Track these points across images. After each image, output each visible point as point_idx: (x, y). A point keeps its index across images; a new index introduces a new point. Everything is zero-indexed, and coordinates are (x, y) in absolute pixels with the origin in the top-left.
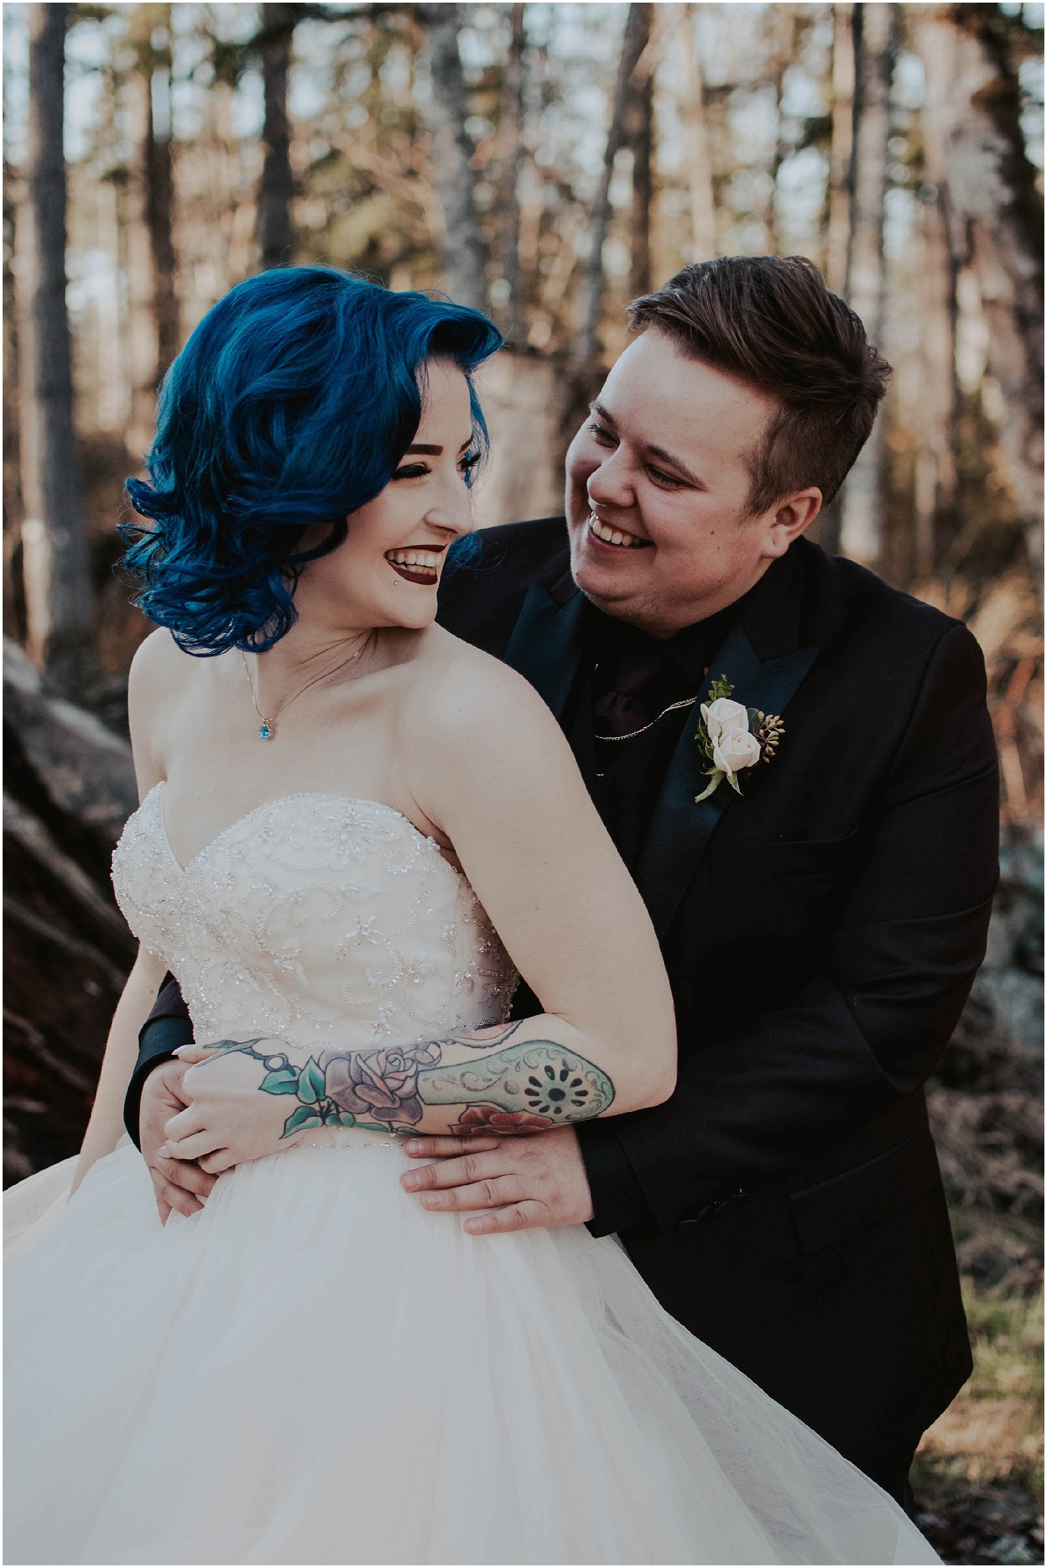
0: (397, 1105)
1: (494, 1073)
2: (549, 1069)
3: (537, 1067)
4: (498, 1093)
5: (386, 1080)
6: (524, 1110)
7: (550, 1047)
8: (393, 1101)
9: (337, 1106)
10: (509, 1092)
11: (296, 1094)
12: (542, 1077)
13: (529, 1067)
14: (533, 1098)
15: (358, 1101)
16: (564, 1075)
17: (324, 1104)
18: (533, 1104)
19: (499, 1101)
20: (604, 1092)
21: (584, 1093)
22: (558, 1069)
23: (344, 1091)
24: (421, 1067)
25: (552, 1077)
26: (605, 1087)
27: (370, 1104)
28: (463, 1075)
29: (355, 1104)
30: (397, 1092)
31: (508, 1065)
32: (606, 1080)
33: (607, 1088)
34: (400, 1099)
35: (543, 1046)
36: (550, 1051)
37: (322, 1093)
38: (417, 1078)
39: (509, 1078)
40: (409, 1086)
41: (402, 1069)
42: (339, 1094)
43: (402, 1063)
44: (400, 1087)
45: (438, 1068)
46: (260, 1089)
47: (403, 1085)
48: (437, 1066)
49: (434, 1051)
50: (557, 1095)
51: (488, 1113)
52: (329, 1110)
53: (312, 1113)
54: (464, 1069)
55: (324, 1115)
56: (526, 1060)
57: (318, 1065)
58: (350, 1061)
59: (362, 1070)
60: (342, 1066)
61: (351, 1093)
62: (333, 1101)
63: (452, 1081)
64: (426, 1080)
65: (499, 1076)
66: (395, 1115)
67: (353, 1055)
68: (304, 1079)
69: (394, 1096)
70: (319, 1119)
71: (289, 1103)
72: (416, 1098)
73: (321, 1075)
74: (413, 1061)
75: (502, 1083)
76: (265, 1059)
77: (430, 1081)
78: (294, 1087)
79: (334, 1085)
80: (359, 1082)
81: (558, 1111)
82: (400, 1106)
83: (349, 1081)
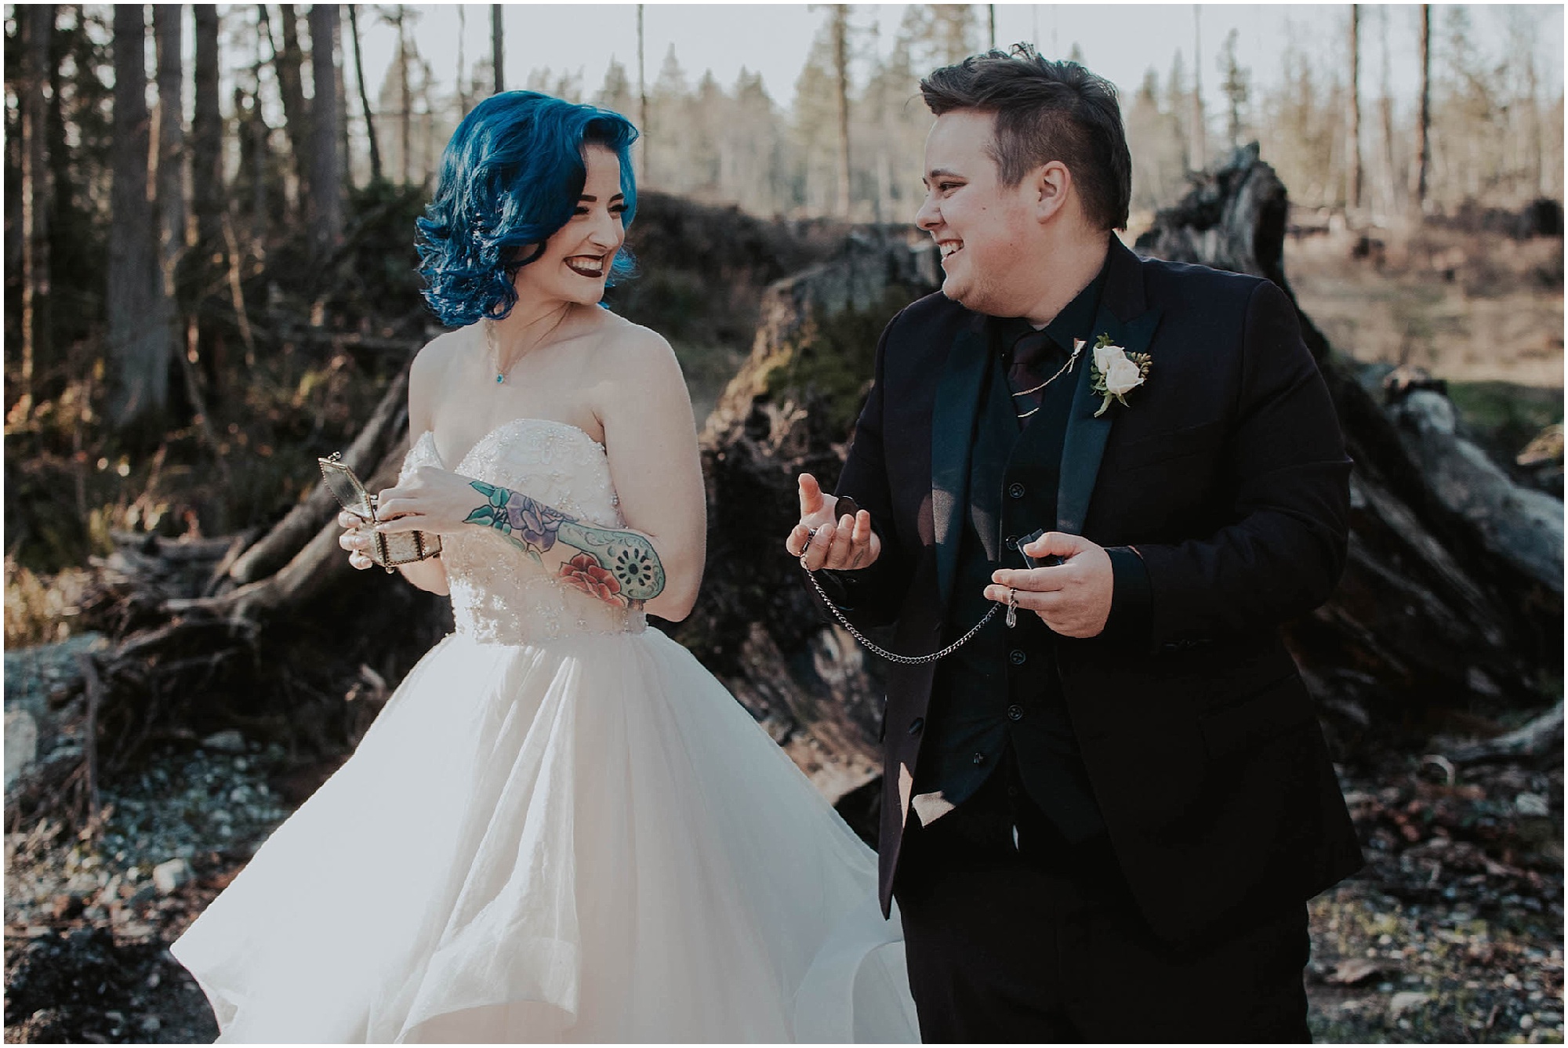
0: (541, 533)
2: (637, 551)
4: (602, 551)
6: (611, 570)
8: (541, 530)
9: (507, 517)
10: (609, 554)
12: (631, 554)
14: (620, 564)
15: (520, 519)
16: (644, 559)
17: (501, 511)
18: (618, 568)
19: (600, 557)
23: (517, 509)
25: (637, 557)
28: (588, 533)
29: (517, 520)
30: (546, 525)
32: (662, 576)
33: (661, 582)
39: (613, 545)
40: (554, 525)
42: (512, 510)
50: (634, 569)
52: (500, 518)
54: (589, 530)
62: (507, 513)
64: (566, 526)
66: (535, 540)
71: (483, 500)
75: (609, 546)
79: (513, 503)
81: (628, 582)
82: (543, 534)
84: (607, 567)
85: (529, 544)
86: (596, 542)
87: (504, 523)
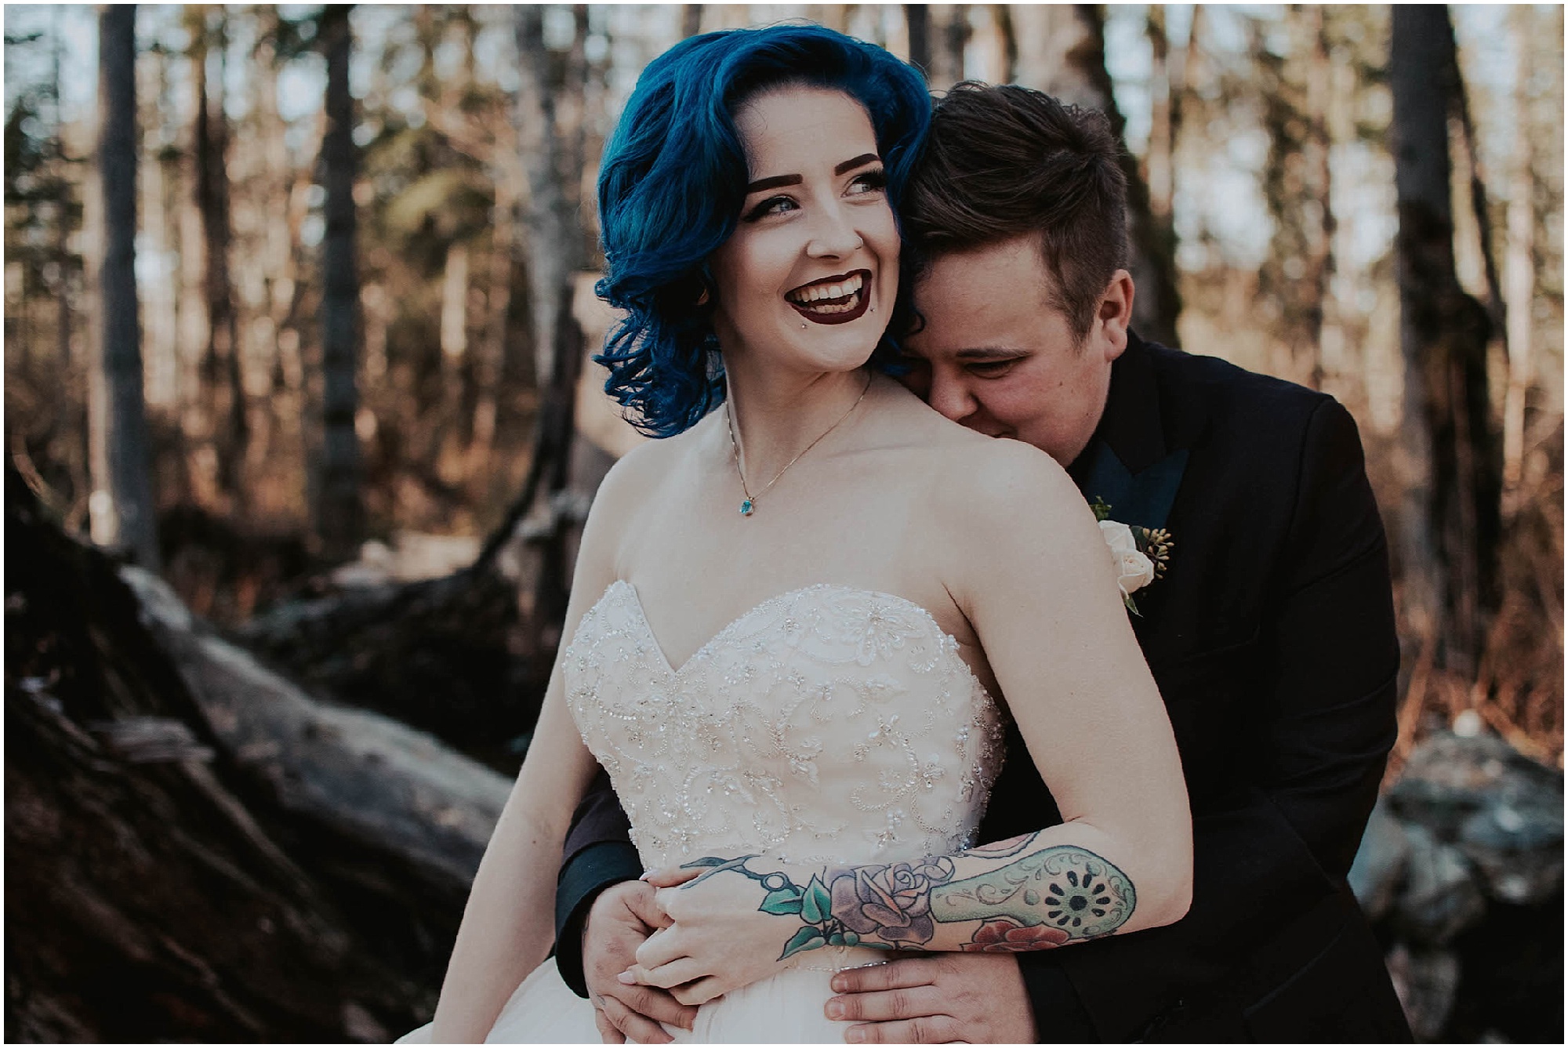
0: (907, 925)
1: (1013, 883)
2: (1071, 875)
3: (1059, 873)
4: (1016, 905)
5: (896, 898)
6: (1043, 922)
7: (1072, 851)
8: (904, 921)
9: (842, 925)
10: (1028, 903)
11: (800, 913)
12: (1064, 883)
13: (1051, 873)
14: (1054, 908)
16: (1087, 880)
18: (1052, 915)
20: (1125, 901)
21: (1106, 901)
22: (1081, 874)
24: (933, 883)
25: (1075, 884)
26: (1127, 893)
27: (878, 923)
28: (979, 888)
29: (861, 923)
30: (908, 911)
31: (1028, 873)
34: (911, 918)
35: (1065, 850)
36: (1073, 857)
37: (827, 910)
38: (929, 895)
39: (1029, 887)
40: (921, 902)
41: (912, 886)
42: (846, 914)
43: (913, 881)
44: (911, 906)
45: (952, 882)
46: (759, 910)
47: (914, 903)
48: (951, 880)
49: (945, 864)
50: (1078, 903)
51: (1004, 929)
52: (833, 928)
53: (816, 933)
54: (980, 881)
55: (827, 934)
56: (1048, 867)
57: (822, 883)
58: (855, 878)
59: (870, 888)
60: (848, 885)
61: (859, 912)
62: (839, 921)
63: (968, 895)
64: (938, 896)
65: (1018, 886)
66: (904, 934)
67: (859, 872)
68: (809, 897)
69: (905, 914)
70: (822, 940)
71: (792, 923)
72: (928, 916)
73: (827, 894)
74: (924, 877)
75: (1021, 893)
76: (762, 879)
77: (944, 897)
78: (798, 906)
79: (841, 904)
80: (868, 898)
81: (1077, 922)
82: (910, 926)
83: (857, 900)
84: (1034, 922)
85: (894, 941)
86: (999, 896)
87: (843, 931)
